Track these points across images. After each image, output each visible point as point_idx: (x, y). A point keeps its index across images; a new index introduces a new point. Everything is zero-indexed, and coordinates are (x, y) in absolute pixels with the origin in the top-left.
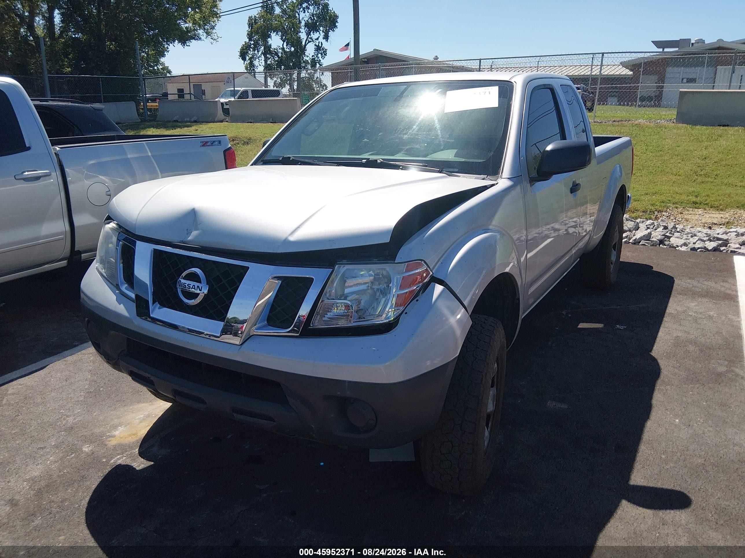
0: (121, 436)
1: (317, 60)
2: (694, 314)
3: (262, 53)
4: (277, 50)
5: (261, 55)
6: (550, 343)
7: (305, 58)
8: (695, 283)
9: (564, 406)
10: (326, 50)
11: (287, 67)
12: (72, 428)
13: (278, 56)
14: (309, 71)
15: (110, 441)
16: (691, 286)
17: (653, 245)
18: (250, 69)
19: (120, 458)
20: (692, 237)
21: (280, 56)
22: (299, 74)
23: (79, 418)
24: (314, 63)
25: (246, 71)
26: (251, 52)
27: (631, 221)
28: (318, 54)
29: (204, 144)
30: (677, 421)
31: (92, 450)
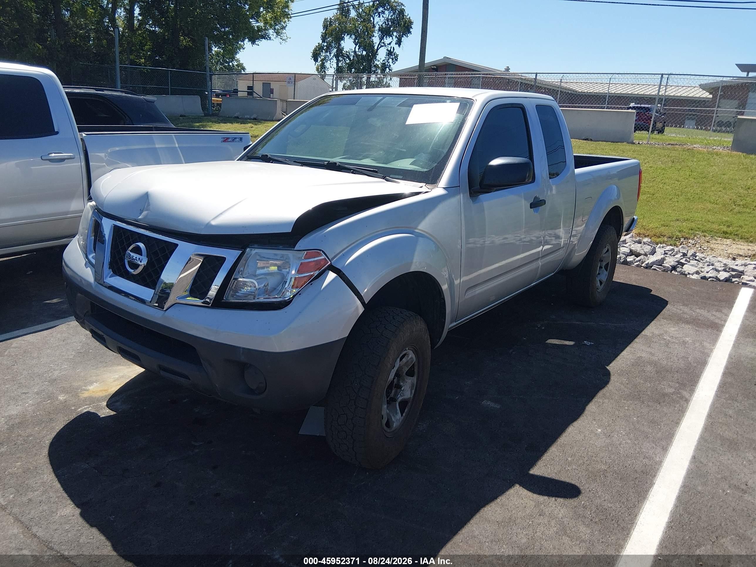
0: (94, 391)
1: (387, 65)
2: (668, 338)
3: (335, 55)
4: (349, 53)
5: (333, 57)
6: (511, 351)
7: (376, 62)
8: (686, 309)
9: (498, 406)
10: (397, 55)
11: (358, 71)
12: (55, 380)
13: (350, 59)
14: (379, 76)
15: (83, 393)
16: (681, 312)
17: (664, 271)
18: (321, 70)
19: (87, 408)
20: (708, 265)
21: (352, 59)
22: (369, 78)
23: (63, 373)
24: (384, 67)
25: (316, 73)
26: (323, 54)
27: (648, 245)
28: (389, 59)
29: (226, 140)
30: (600, 430)
31: (65, 399)
